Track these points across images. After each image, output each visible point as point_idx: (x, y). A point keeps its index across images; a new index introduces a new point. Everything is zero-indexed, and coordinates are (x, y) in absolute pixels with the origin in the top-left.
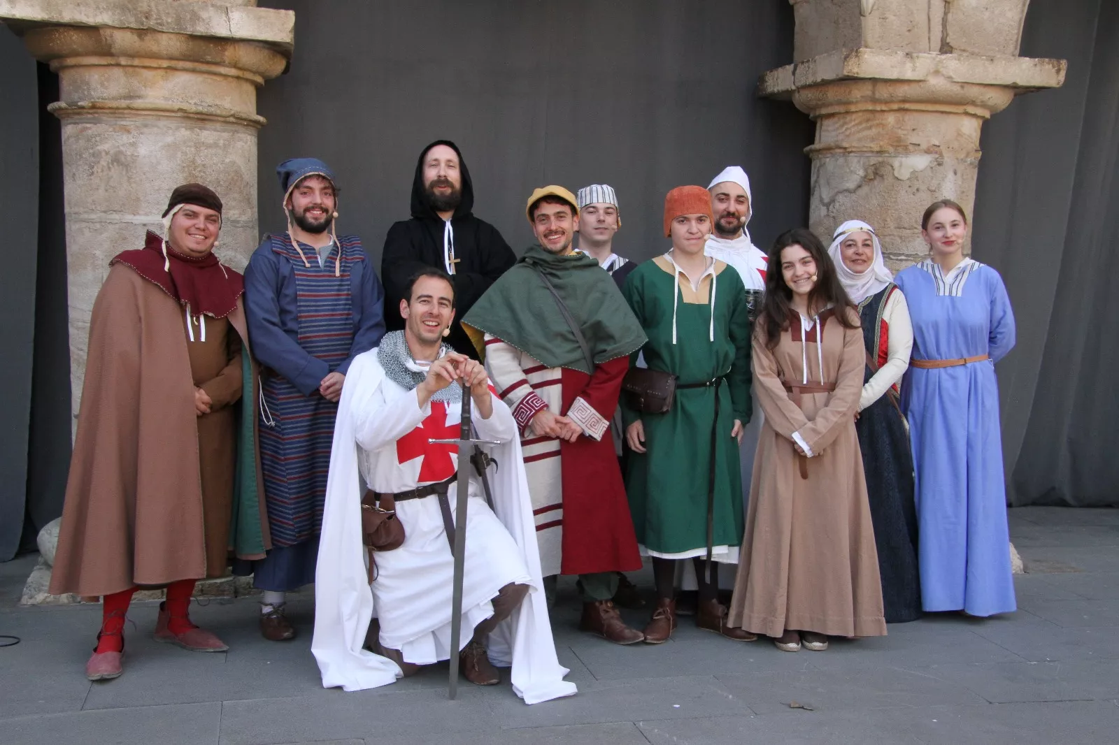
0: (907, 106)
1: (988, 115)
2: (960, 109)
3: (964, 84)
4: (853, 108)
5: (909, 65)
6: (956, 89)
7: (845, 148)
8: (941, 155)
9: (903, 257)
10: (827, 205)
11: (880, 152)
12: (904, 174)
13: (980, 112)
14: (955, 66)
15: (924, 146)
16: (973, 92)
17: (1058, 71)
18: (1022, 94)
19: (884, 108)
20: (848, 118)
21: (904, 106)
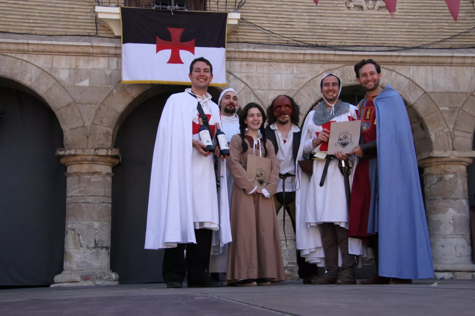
0: (446, 163)
1: (467, 164)
2: (459, 163)
3: (459, 157)
4: (433, 164)
5: (445, 153)
6: (458, 158)
7: (432, 174)
8: (456, 174)
9: (450, 199)
10: (429, 188)
11: (441, 174)
12: (448, 179)
13: (464, 164)
14: (456, 153)
15: (452, 172)
16: (462, 159)
19: (441, 164)
20: (432, 167)
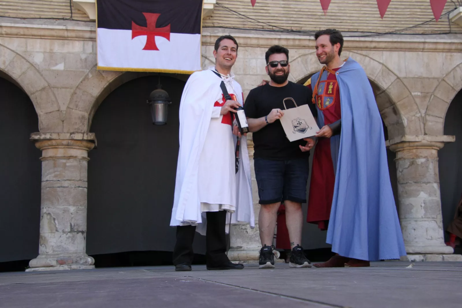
0: (418, 147)
1: (438, 149)
2: (431, 148)
3: (431, 142)
4: (405, 149)
5: (417, 138)
6: (429, 143)
7: (404, 158)
8: (428, 158)
9: (422, 183)
10: (401, 172)
11: (413, 158)
12: (420, 163)
13: (436, 148)
14: (427, 138)
15: (423, 156)
16: (433, 143)
17: (453, 138)
18: (446, 144)
19: (413, 148)
20: (404, 151)
21: (417, 147)
